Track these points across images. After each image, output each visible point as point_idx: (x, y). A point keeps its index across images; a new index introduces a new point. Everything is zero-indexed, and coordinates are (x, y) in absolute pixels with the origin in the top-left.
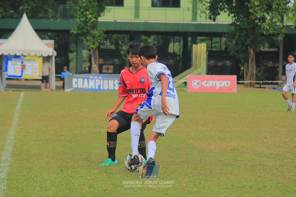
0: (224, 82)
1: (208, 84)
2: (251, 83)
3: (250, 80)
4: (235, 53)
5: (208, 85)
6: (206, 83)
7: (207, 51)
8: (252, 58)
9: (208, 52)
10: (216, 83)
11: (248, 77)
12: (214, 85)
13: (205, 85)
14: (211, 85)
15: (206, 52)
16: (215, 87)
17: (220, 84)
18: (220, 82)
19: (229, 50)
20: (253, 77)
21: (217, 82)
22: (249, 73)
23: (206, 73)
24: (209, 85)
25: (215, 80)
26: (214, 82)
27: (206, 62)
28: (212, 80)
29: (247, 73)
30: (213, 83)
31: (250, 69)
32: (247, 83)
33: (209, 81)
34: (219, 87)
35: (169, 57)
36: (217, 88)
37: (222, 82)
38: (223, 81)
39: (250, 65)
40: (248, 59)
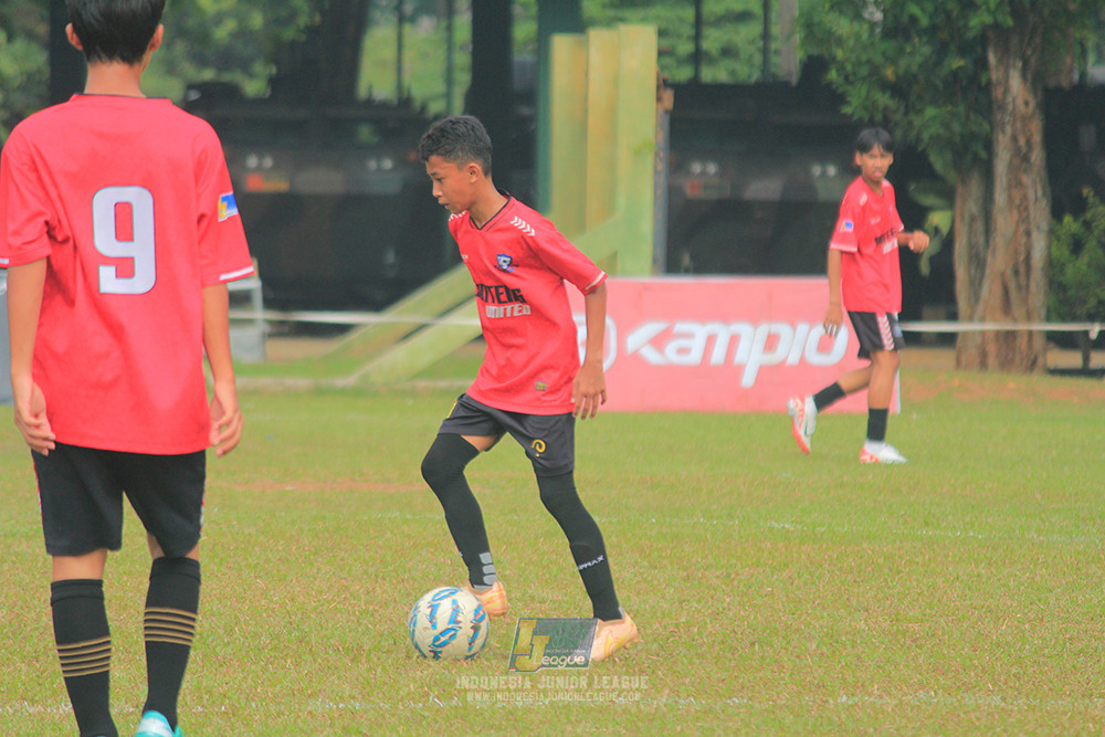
0: (802, 328)
1: (671, 348)
2: (1009, 336)
3: (1007, 308)
4: (883, 99)
5: (671, 354)
6: (658, 342)
7: (663, 84)
8: (1022, 141)
9: (669, 96)
10: (734, 341)
11: (990, 290)
12: (718, 356)
13: (651, 355)
14: (694, 358)
15: (659, 99)
16: (732, 369)
17: (771, 342)
18: (764, 330)
19: (833, 75)
20: (1024, 289)
21: (743, 328)
22: (998, 261)
23: (655, 261)
24: (683, 351)
25: (726, 318)
26: (722, 332)
27: (656, 172)
28: (703, 317)
29: (978, 262)
30: (711, 340)
31: (1004, 223)
32: (983, 333)
33: (680, 327)
34: (763, 371)
35: (365, 133)
36: (748, 379)
37: (783, 329)
38: (793, 325)
39: (1000, 197)
40: (989, 145)
